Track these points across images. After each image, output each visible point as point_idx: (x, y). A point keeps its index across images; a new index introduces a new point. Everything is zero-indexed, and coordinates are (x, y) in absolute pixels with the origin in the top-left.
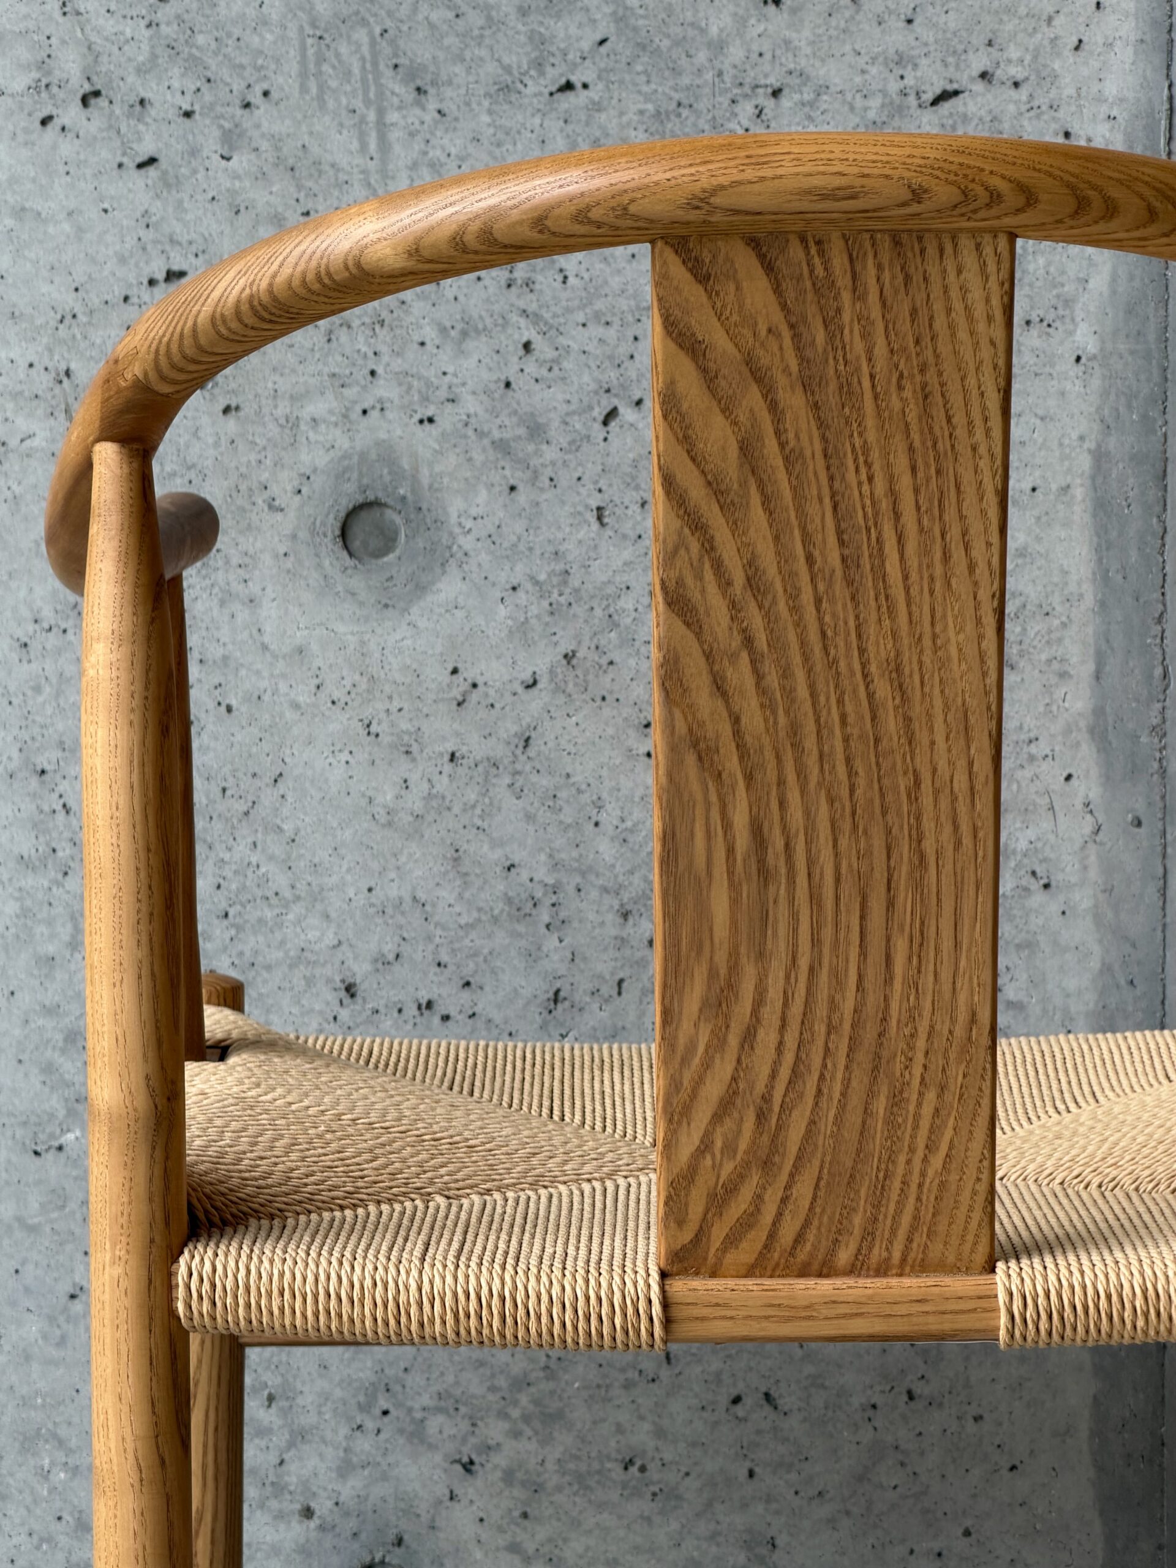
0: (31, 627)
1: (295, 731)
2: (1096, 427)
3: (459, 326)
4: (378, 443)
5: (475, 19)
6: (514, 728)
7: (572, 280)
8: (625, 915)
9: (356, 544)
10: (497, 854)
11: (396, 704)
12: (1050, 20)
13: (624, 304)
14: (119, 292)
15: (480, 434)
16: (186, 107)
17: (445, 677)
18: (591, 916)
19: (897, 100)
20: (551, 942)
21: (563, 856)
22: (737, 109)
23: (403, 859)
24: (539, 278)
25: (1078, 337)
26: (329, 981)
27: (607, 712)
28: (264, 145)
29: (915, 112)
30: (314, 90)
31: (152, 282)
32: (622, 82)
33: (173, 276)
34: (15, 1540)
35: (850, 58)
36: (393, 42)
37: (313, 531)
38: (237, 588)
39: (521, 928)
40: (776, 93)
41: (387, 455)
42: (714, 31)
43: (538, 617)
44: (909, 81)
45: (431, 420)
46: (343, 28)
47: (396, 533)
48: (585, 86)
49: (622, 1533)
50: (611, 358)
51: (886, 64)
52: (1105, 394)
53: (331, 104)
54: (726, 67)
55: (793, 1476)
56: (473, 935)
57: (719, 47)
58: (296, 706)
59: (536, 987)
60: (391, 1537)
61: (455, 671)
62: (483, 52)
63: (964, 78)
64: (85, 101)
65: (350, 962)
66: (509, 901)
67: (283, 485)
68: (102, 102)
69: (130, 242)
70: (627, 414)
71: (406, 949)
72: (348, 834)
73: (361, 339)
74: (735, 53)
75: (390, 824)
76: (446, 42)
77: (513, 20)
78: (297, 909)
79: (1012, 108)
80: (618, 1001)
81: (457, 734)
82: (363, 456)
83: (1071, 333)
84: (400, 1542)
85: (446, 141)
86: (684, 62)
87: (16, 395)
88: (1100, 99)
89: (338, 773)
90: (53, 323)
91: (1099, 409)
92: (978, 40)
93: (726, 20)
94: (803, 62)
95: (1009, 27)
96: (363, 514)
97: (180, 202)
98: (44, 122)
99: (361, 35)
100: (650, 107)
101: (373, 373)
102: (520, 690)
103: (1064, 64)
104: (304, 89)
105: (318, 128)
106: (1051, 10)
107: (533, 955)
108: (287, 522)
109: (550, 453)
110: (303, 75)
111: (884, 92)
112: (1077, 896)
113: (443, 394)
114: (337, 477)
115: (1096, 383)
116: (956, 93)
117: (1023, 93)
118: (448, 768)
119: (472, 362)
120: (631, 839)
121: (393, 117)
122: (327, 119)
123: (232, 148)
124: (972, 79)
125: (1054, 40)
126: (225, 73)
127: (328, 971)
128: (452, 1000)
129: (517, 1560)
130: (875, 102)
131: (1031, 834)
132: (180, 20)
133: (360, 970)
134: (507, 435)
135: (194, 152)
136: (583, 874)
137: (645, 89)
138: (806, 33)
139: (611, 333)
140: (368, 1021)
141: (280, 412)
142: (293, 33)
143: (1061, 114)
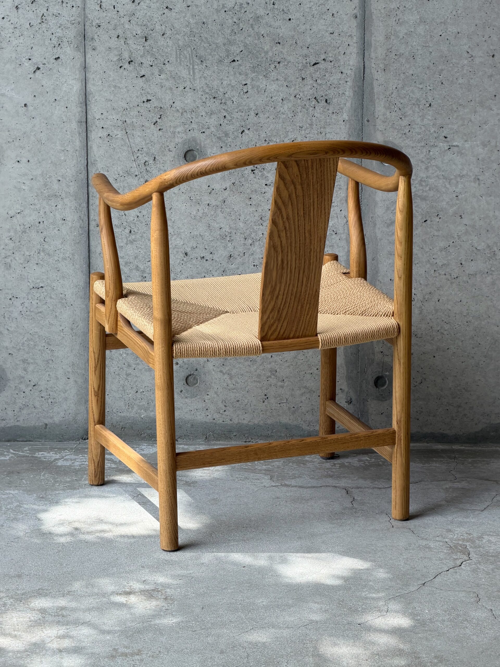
0: (117, 176)
1: (174, 199)
2: (348, 135)
3: (210, 112)
4: (192, 137)
5: (214, 46)
6: (222, 199)
7: (234, 102)
8: (245, 239)
9: (188, 159)
10: (218, 226)
11: (196, 193)
12: (338, 48)
13: (246, 108)
14: (136, 104)
15: (215, 135)
16: (151, 64)
17: (207, 188)
18: (238, 239)
19: (305, 64)
20: (229, 244)
21: (232, 226)
22: (271, 66)
23: (198, 226)
24: (228, 102)
25: (344, 116)
26: (182, 252)
27: (242, 195)
28: (168, 73)
29: (309, 67)
30: (179, 61)
31: (144, 102)
32: (246, 60)
33: (148, 101)
34: (115, 368)
35: (295, 55)
36: (196, 51)
37: (178, 156)
38: (162, 168)
39: (223, 241)
40: (279, 63)
41: (194, 140)
42: (266, 49)
43: (227, 175)
44: (308, 60)
45: (204, 132)
46: (185, 48)
47: (196, 156)
48: (238, 61)
49: (244, 369)
50: (243, 119)
51: (303, 57)
52: (349, 128)
53: (182, 64)
54: (268, 57)
55: (281, 357)
56: (213, 243)
57: (266, 53)
58: (175, 193)
59: (226, 254)
60: (195, 369)
61: (209, 186)
62: (216, 53)
63: (320, 60)
64: (129, 63)
65: (186, 248)
66: (220, 235)
67: (172, 146)
68: (133, 63)
69: (139, 93)
70: (246, 131)
71: (198, 245)
72: (186, 221)
73: (189, 115)
74: (270, 54)
75: (195, 219)
76: (208, 51)
77: (222, 46)
78: (175, 237)
79: (330, 67)
80: (244, 257)
81: (209, 200)
82: (189, 140)
83: (342, 115)
84: (197, 370)
85: (207, 72)
86: (259, 56)
87: (114, 126)
88: (349, 65)
89: (184, 208)
90: (122, 111)
91: (348, 132)
92: (323, 52)
93: (268, 47)
94: (285, 56)
95: (329, 49)
96: (189, 152)
97: (150, 85)
98: (120, 67)
99: (189, 49)
100: (252, 65)
101: (191, 122)
102: (223, 190)
103: (341, 57)
104: (177, 61)
105: (180, 69)
106: (339, 46)
107: (225, 247)
108: (172, 154)
109: (230, 140)
110: (176, 58)
111: (302, 63)
112: (343, 236)
113: (206, 127)
114: (184, 144)
115: (348, 126)
116: (318, 63)
117: (332, 64)
118: (207, 207)
119: (213, 120)
120: (247, 222)
121: (196, 67)
122: (182, 67)
123: (161, 73)
124: (321, 60)
125: (339, 52)
126: (159, 57)
127: (181, 250)
128: (208, 256)
129: (222, 374)
130: (300, 65)
131: (333, 222)
132: (150, 46)
133: (188, 250)
134: (220, 136)
135: (153, 74)
136: (236, 230)
137: (251, 61)
138: (286, 50)
139: (243, 114)
140: (190, 261)
141: (171, 130)
142: (174, 49)
143: (340, 68)
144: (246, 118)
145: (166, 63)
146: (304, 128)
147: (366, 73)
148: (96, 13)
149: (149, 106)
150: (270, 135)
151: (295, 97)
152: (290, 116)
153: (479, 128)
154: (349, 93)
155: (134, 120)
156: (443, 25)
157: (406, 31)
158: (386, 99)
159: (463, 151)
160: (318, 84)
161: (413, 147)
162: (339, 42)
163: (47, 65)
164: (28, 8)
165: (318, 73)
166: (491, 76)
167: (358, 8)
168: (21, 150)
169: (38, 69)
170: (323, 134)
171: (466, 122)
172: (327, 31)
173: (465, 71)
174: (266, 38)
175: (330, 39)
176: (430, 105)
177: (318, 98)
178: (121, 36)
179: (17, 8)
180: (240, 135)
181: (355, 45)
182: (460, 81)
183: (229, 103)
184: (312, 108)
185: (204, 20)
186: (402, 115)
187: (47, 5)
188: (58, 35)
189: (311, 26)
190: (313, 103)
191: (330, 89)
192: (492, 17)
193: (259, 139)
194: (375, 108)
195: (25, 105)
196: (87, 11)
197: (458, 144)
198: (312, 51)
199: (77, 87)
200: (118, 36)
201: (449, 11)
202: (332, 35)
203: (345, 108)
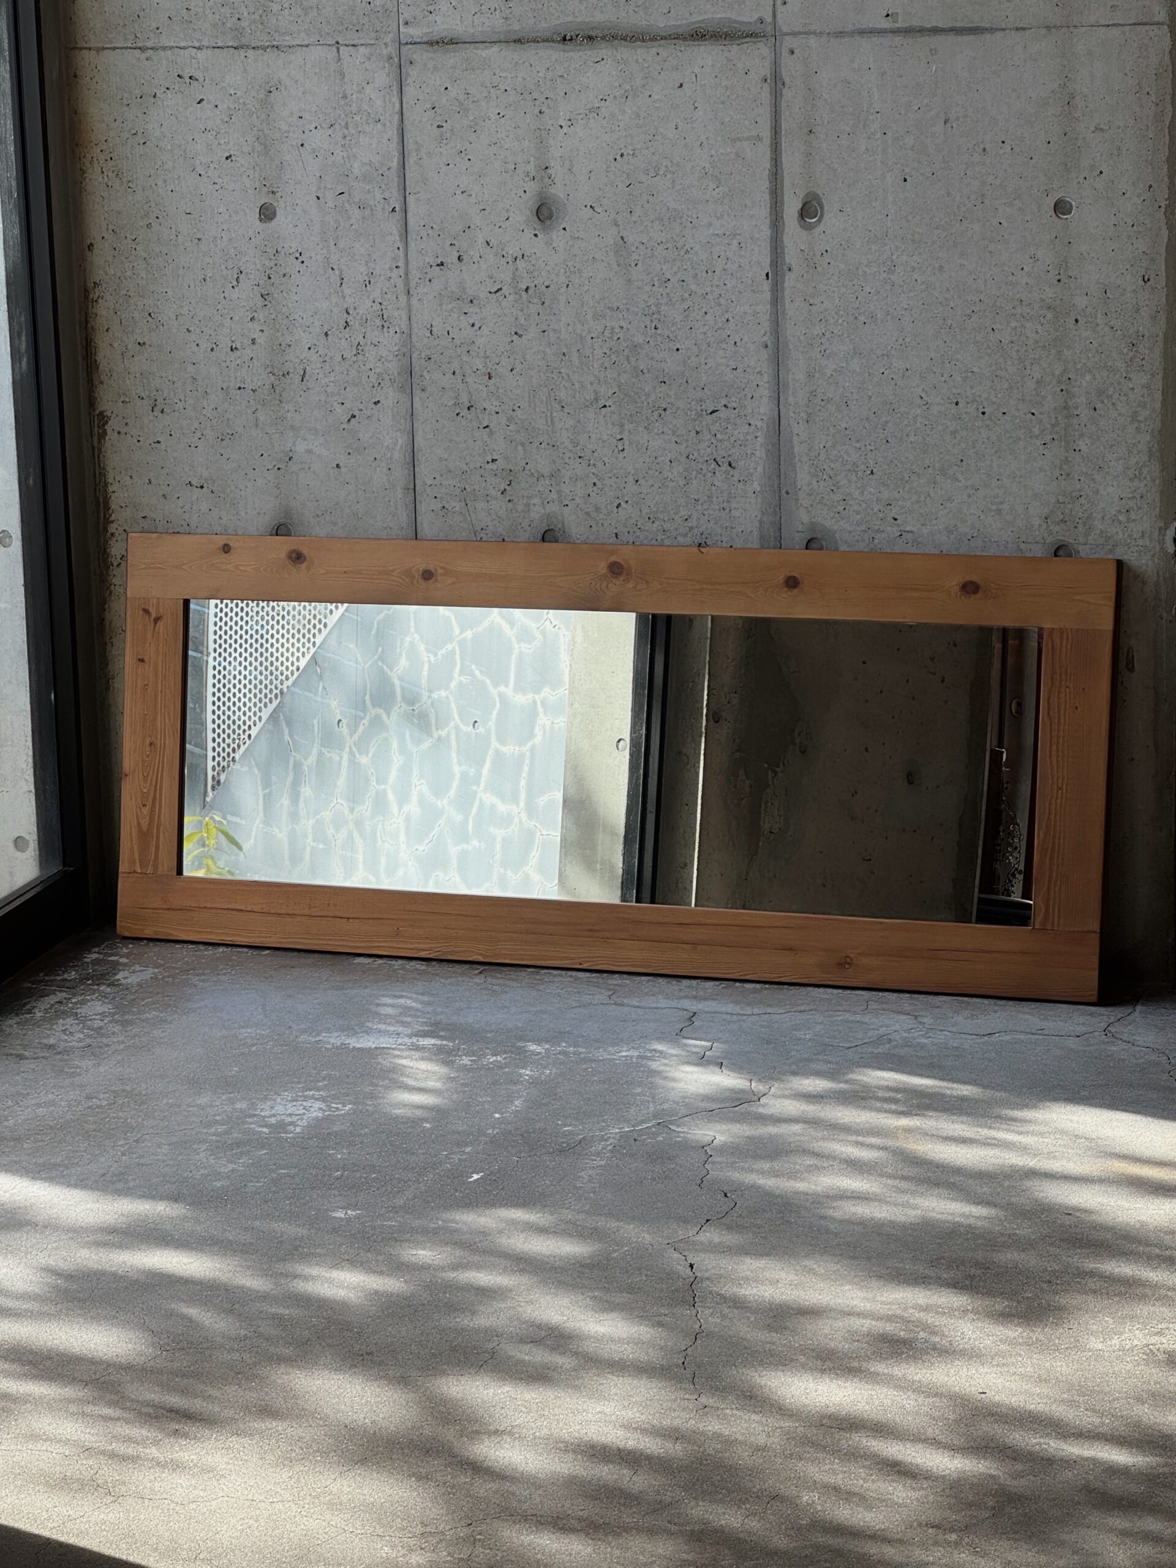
144: (622, 487)
145: (516, 408)
146: (700, 502)
147: (782, 424)
148: (425, 341)
149: (495, 468)
150: (655, 509)
151: (688, 457)
152: (681, 483)
153: (941, 507)
154: (760, 453)
155: (477, 487)
156: (886, 358)
157: (835, 367)
158: (812, 462)
159: (919, 540)
160: (718, 440)
161: (850, 532)
162: (744, 381)
163: (365, 411)
164: (340, 335)
165: (718, 424)
166: (955, 432)
167: (768, 334)
168: (332, 527)
169: (354, 416)
170: (727, 510)
171: (922, 499)
172: (728, 366)
173: (918, 424)
174: (647, 375)
175: (732, 376)
176: (872, 473)
177: (718, 460)
178: (457, 372)
179: (326, 334)
180: (615, 510)
181: (767, 385)
182: (912, 438)
183: (600, 464)
184: (710, 474)
185: (565, 351)
186: (834, 485)
187: (363, 331)
188: (378, 370)
189: (706, 359)
190: (712, 466)
191: (733, 447)
192: (954, 348)
193: (640, 517)
194: (796, 474)
195: (338, 466)
196: (414, 339)
197: (913, 529)
198: (709, 393)
199: (402, 441)
200: (454, 373)
201: (894, 339)
202: (735, 372)
203: (755, 474)
